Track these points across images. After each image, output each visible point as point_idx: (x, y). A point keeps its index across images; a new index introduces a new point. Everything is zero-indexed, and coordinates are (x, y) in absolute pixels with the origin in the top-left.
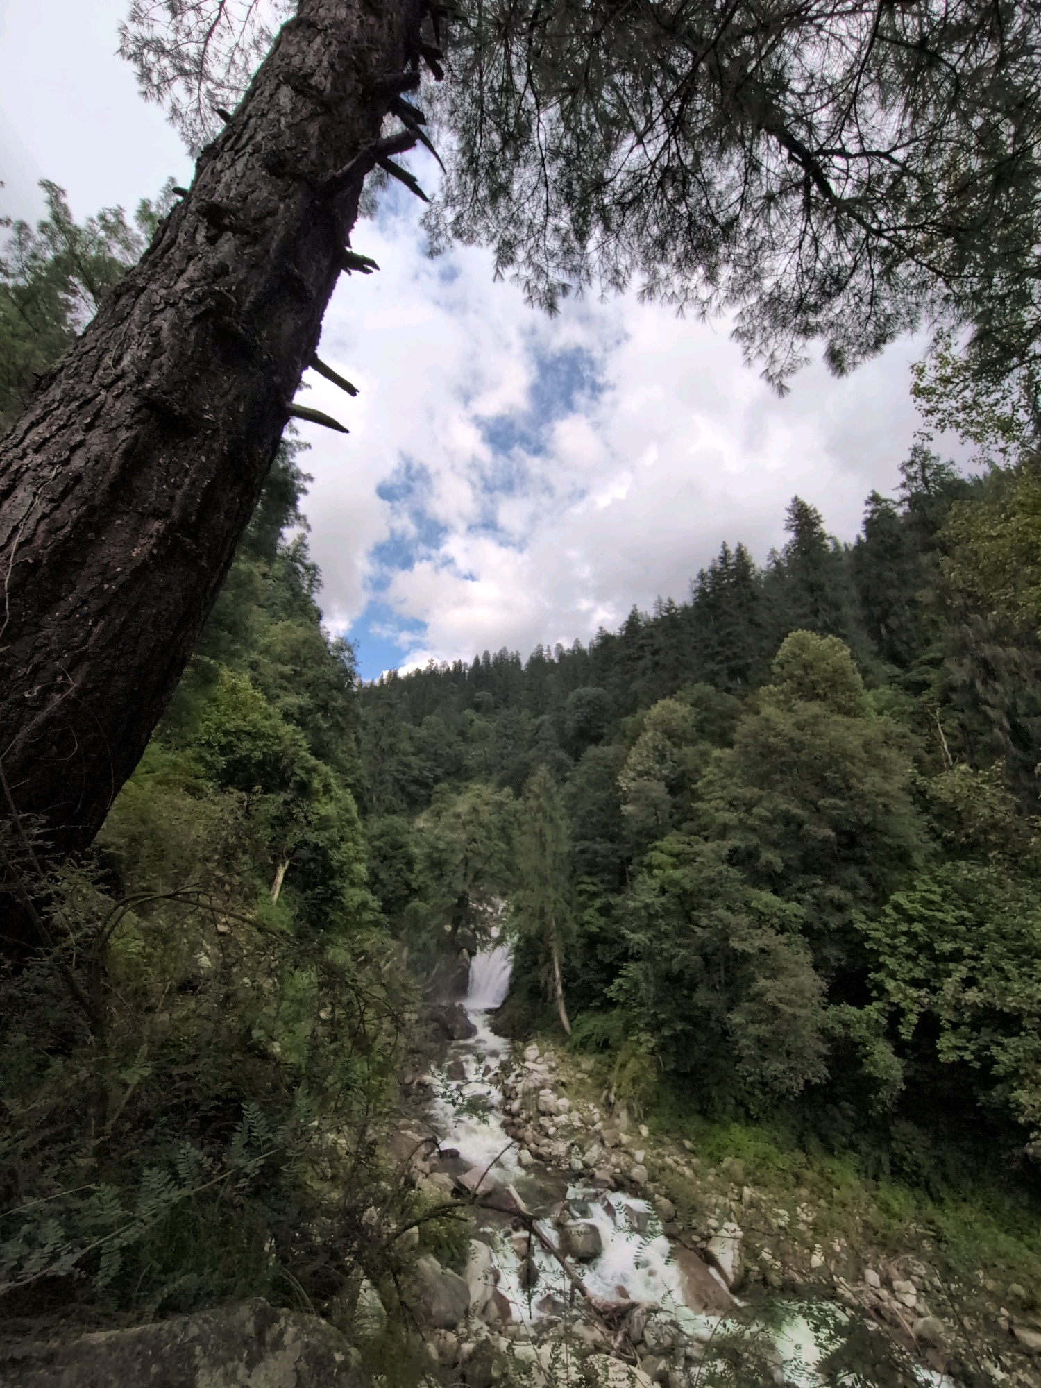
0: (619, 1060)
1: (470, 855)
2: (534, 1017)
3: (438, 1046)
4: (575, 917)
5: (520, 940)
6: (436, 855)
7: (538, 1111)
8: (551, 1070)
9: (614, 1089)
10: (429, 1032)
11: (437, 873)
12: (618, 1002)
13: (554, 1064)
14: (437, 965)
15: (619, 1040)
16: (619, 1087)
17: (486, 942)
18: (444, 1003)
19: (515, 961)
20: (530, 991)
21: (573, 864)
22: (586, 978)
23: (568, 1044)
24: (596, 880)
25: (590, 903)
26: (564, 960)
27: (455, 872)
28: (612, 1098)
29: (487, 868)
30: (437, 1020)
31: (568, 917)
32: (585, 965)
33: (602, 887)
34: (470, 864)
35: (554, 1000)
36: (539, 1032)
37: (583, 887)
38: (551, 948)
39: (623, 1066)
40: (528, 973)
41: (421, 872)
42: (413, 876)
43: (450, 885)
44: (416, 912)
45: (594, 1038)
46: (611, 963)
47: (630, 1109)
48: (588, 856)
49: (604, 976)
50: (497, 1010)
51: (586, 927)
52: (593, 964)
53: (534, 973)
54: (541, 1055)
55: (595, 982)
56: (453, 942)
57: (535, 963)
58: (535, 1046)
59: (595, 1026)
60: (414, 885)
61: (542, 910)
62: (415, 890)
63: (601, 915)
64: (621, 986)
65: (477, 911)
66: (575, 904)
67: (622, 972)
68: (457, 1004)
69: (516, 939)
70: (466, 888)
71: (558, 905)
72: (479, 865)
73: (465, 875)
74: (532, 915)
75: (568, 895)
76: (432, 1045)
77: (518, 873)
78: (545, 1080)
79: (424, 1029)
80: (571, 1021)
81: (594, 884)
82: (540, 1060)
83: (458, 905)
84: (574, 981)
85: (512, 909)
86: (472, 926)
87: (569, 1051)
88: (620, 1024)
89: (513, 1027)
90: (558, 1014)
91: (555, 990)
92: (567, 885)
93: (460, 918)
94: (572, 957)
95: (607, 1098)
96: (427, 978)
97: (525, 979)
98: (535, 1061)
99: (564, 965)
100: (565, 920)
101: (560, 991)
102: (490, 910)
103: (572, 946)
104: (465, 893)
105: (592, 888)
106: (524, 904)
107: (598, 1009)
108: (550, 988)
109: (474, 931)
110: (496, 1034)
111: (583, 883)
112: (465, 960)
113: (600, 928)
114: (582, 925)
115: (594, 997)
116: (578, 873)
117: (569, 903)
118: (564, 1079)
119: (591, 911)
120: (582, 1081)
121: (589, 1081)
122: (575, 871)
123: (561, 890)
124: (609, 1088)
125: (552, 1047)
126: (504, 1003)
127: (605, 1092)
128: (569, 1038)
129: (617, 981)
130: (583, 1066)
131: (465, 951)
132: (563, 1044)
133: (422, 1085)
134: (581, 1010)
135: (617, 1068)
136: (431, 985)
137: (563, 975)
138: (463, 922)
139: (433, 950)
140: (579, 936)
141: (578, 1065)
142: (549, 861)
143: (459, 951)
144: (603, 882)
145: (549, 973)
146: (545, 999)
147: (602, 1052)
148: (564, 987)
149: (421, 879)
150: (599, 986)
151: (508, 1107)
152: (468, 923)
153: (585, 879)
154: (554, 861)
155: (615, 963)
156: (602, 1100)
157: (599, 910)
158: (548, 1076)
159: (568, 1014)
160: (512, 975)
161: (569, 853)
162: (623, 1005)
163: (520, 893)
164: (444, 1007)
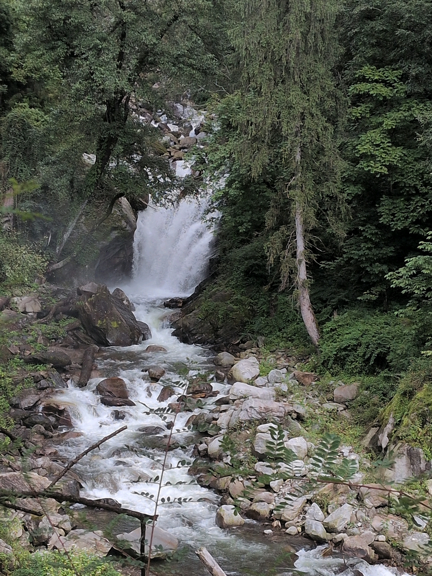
0: (402, 386)
1: (129, 16)
2: (253, 313)
3: (79, 354)
4: (342, 147)
5: (229, 184)
6: (57, 15)
7: (254, 453)
8: (280, 396)
9: (389, 427)
10: (62, 332)
11: (61, 51)
12: (409, 296)
13: (285, 388)
14: (72, 225)
15: (404, 356)
16: (398, 424)
17: (166, 186)
18: (87, 288)
19: (222, 223)
20: (248, 273)
21: (344, 40)
22: (355, 254)
23: (313, 359)
24: (391, 75)
25: (375, 120)
26: (314, 223)
27: (99, 52)
28: (384, 440)
29: (165, 45)
30: (75, 314)
31: (328, 144)
32: (353, 232)
33: (402, 88)
34: (130, 34)
35: (290, 289)
36: (261, 339)
37: (363, 87)
38: (288, 202)
39: (409, 394)
40: (244, 242)
41: (27, 48)
42: (13, 57)
43: (89, 77)
44: (25, 127)
45: (361, 350)
46: (405, 230)
47: (412, 456)
48: (378, 25)
49: (389, 251)
50: (185, 301)
51: (363, 164)
52: (369, 231)
53: (255, 243)
54: (263, 373)
55: (372, 262)
56: (100, 184)
57: (259, 226)
58: (253, 359)
59: (364, 333)
60: (18, 75)
61: (276, 130)
62: (19, 84)
63: (395, 144)
64: (419, 270)
65: (147, 130)
66: (343, 120)
67: (422, 245)
68: (112, 291)
69: (222, 183)
70: (123, 83)
71: (308, 120)
72: (149, 38)
73: (121, 57)
74: (255, 139)
75: (330, 103)
76: (69, 352)
77: (230, 57)
78: (267, 410)
79: (52, 326)
80: (320, 324)
81: (386, 83)
82: (260, 381)
83: (107, 117)
84: (332, 258)
85: (217, 128)
86: (137, 158)
87: (314, 369)
88: (411, 331)
89: (215, 330)
90: (298, 311)
91: (293, 271)
92: (330, 84)
93: (112, 140)
94: (330, 218)
95: (375, 440)
96: (53, 245)
97: (238, 253)
98: (251, 383)
99: (314, 231)
100: (321, 151)
101: (302, 274)
102: (173, 128)
103: (333, 198)
104: (123, 93)
105: (384, 91)
106: (241, 117)
107: (372, 305)
108: (285, 271)
109: (141, 165)
110: (185, 340)
111: (363, 79)
112: (124, 217)
113: (390, 167)
114: (355, 161)
115: (368, 286)
116: (357, 59)
117: (333, 120)
118: (301, 410)
119: (375, 135)
120: (334, 415)
121: (346, 414)
122: (348, 56)
123: (316, 93)
124: (380, 426)
125: (283, 362)
126: (200, 289)
127: (373, 432)
128: (315, 351)
129: (411, 261)
130: (337, 393)
131: (124, 200)
132: (303, 358)
134: (341, 306)
135: (396, 398)
136: (62, 256)
137: (311, 248)
138: (119, 148)
139: (63, 195)
140: (346, 181)
141: (328, 390)
142: (296, 34)
143: (114, 200)
144: (404, 78)
145: (284, 244)
146: (274, 288)
147: (372, 372)
148: (312, 268)
149: (30, 62)
150: (377, 268)
151: (202, 447)
152: (128, 151)
153: (367, 70)
155: (413, 230)
156: (366, 442)
157: (392, 133)
158: (275, 405)
159: (316, 312)
160: (215, 244)
161: (340, 17)
162: (420, 301)
163: (235, 97)
164: (90, 295)
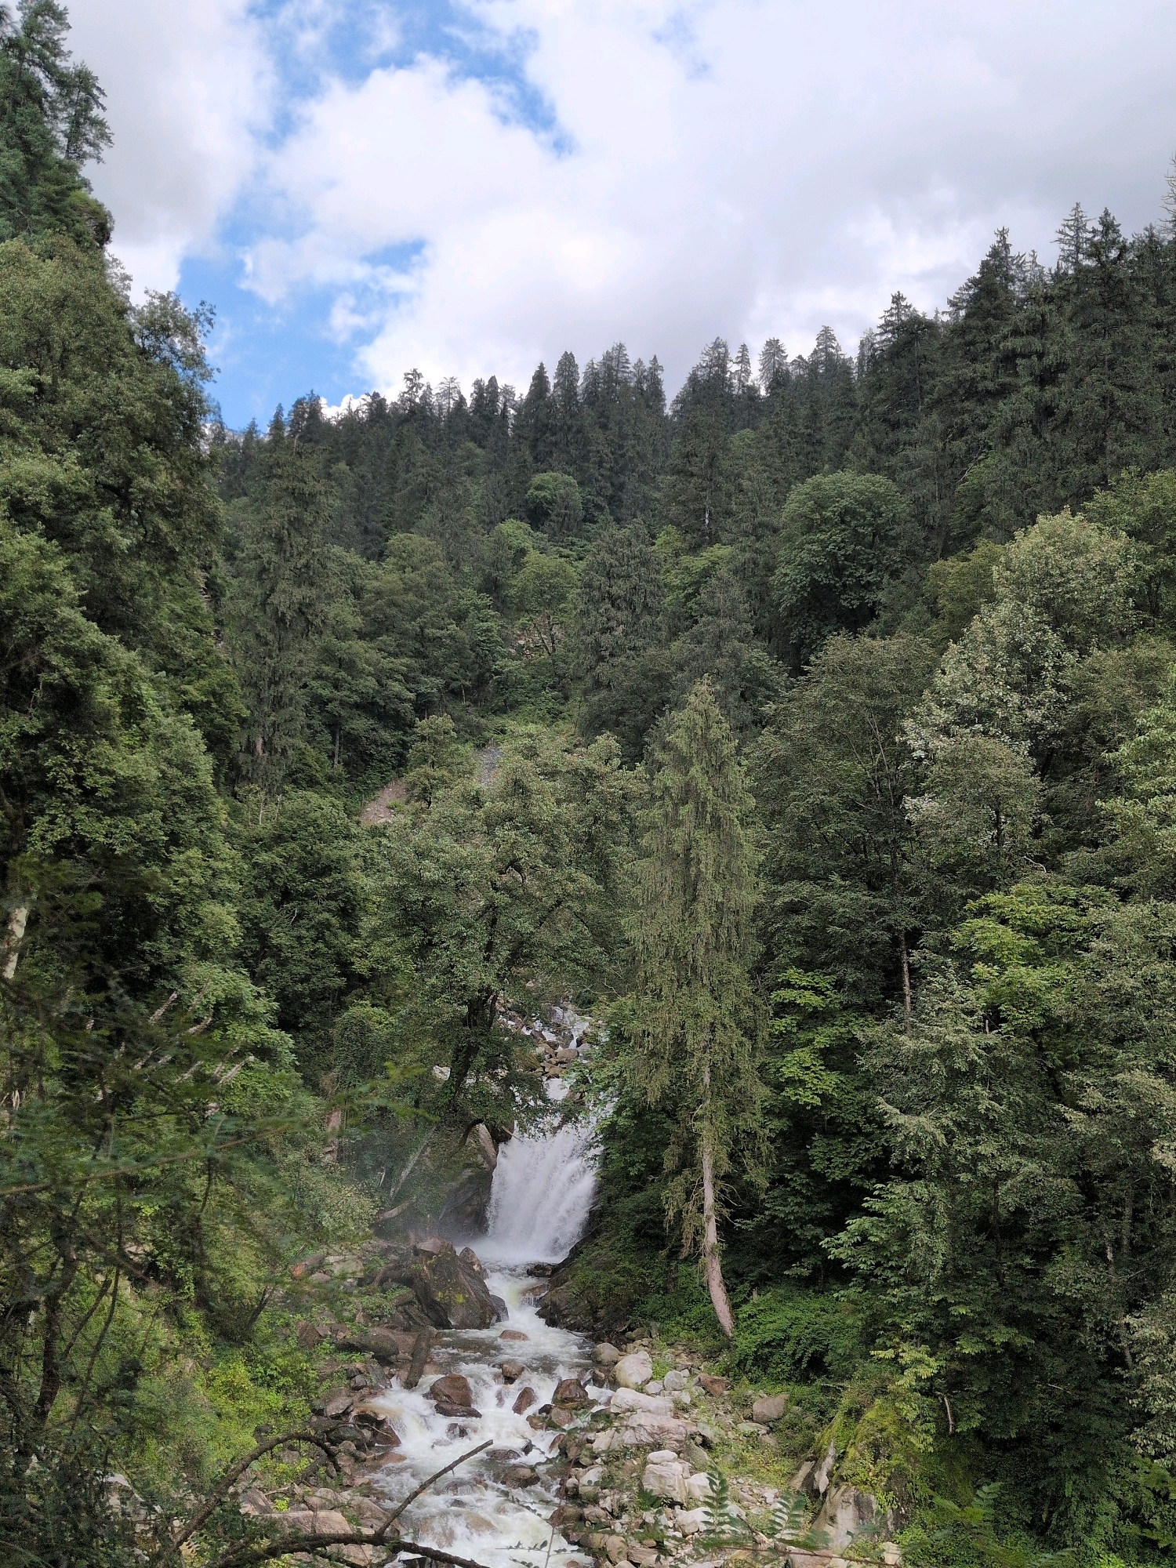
0: (845, 1402)
1: (502, 899)
2: (645, 1289)
3: (411, 1340)
4: (762, 1069)
5: (618, 1112)
6: (415, 895)
7: (642, 1492)
8: (680, 1409)
9: (828, 1463)
10: (388, 1306)
11: (416, 939)
12: (852, 1272)
13: (686, 1399)
14: (413, 1158)
15: (848, 1357)
16: (841, 1458)
17: (535, 1112)
18: (427, 1245)
19: (605, 1159)
20: (640, 1232)
21: (764, 936)
22: (781, 1211)
23: (724, 1358)
24: (824, 982)
25: (803, 1036)
26: (726, 1167)
27: (462, 940)
28: (822, 1482)
29: (544, 934)
30: (408, 1282)
31: (745, 1065)
32: (777, 1182)
33: (837, 998)
34: (502, 919)
35: (695, 1257)
36: (655, 1325)
37: (787, 995)
38: (694, 1137)
39: (855, 1413)
40: (635, 1189)
41: (375, 934)
42: (356, 944)
43: (448, 970)
44: (363, 1029)
45: (789, 1347)
46: (845, 1181)
47: (860, 1504)
48: (805, 920)
49: (823, 1209)
50: (556, 1269)
51: (789, 1092)
52: (798, 1179)
53: (650, 1191)
54: (658, 1375)
55: (802, 1222)
56: (453, 1107)
57: (655, 1168)
58: (643, 1355)
59: (794, 1322)
60: (360, 966)
61: (679, 1043)
62: (361, 977)
63: (830, 1067)
64: (864, 1236)
65: (517, 1038)
66: (763, 1034)
67: (869, 1203)
68: (459, 1250)
69: (610, 1108)
70: (490, 979)
71: (719, 1032)
72: (525, 926)
73: (489, 947)
74: (653, 1054)
75: (747, 1012)
76: (397, 1336)
77: (623, 952)
78: (662, 1430)
79: (377, 1299)
80: (735, 1307)
81: (817, 991)
82: (653, 1387)
83: (466, 1021)
84: (750, 1216)
85: (604, 1037)
86: (502, 1073)
87: (726, 1372)
88: (856, 1321)
89: (594, 1311)
90: (705, 1287)
91: (699, 1232)
92: (747, 989)
93: (472, 1050)
94: (748, 1161)
95: (809, 1479)
96: (386, 1186)
97: (627, 1204)
98: (640, 1389)
99: (727, 1178)
100: (736, 1073)
101: (711, 1236)
102: (550, 1037)
103: (751, 1135)
104: (489, 991)
105: (816, 1000)
106: (636, 1027)
107: (805, 1283)
108: (688, 1232)
109: (506, 1082)
110: (552, 1323)
111: (788, 985)
112: (481, 1150)
113: (823, 1097)
114: (779, 1087)
115: (798, 1257)
116: (781, 959)
117: (750, 1034)
118: (709, 1433)
119: (804, 1055)
120: (752, 1440)
121: (770, 1440)
122: (769, 955)
123: (729, 1001)
124: (817, 1459)
125: (684, 1360)
126: (576, 1252)
127: (806, 1468)
128: (728, 1346)
129: (855, 1224)
130: (757, 1408)
131: (482, 1128)
132: (711, 1355)
133: (369, 1420)
134: (762, 1282)
135: (839, 1418)
136: (397, 1200)
137: (723, 1200)
138: (480, 1060)
139: (404, 1124)
140: (768, 1112)
141: (746, 1403)
142: (705, 926)
143: (470, 1127)
144: (838, 985)
145: (688, 1193)
146: (673, 1254)
147: (805, 1379)
148: (724, 1227)
149: (377, 950)
150: (810, 1231)
151: (570, 1482)
152: (492, 1064)
153: (793, 974)
154: (715, 929)
155: (855, 1181)
156: (797, 1483)
157: (825, 1053)
158: (671, 1423)
159: (730, 1290)
160: (599, 1190)
161: (758, 909)
162: (867, 1279)
163: (628, 1001)
164: (430, 1255)
